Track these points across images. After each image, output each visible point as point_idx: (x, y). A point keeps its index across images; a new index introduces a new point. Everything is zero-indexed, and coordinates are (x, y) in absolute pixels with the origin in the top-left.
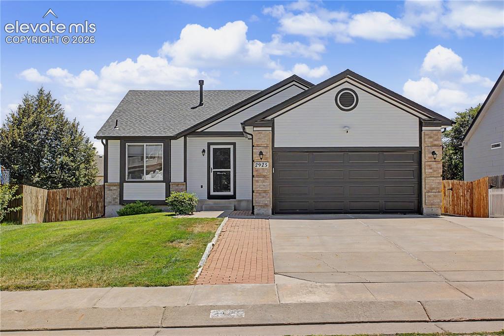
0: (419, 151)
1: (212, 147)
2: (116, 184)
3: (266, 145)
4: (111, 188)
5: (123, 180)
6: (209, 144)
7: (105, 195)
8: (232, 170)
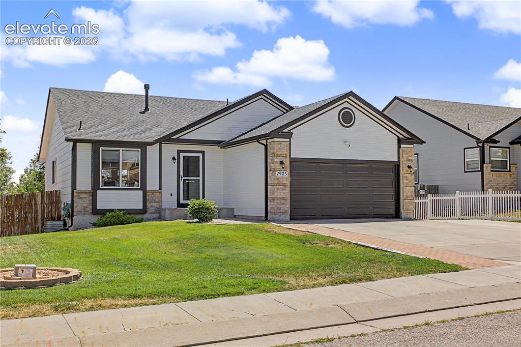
0: (397, 166)
1: (182, 155)
2: (87, 191)
3: (284, 155)
4: (81, 196)
5: (95, 187)
6: (179, 152)
7: (74, 204)
8: (201, 178)
